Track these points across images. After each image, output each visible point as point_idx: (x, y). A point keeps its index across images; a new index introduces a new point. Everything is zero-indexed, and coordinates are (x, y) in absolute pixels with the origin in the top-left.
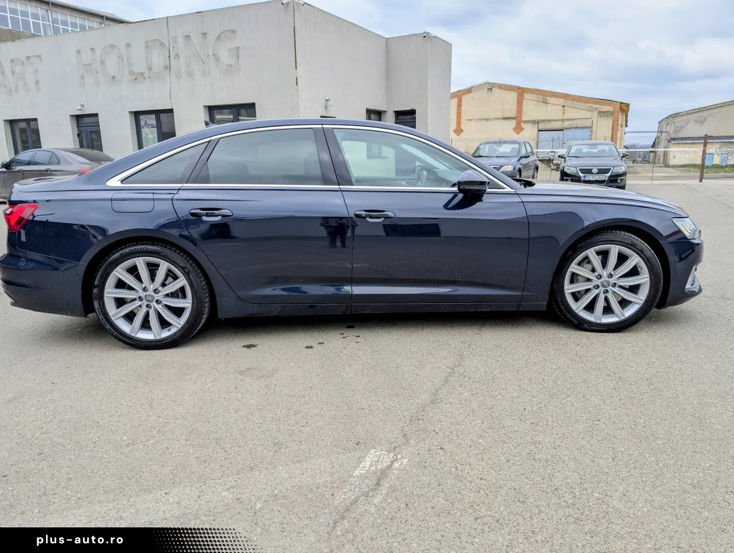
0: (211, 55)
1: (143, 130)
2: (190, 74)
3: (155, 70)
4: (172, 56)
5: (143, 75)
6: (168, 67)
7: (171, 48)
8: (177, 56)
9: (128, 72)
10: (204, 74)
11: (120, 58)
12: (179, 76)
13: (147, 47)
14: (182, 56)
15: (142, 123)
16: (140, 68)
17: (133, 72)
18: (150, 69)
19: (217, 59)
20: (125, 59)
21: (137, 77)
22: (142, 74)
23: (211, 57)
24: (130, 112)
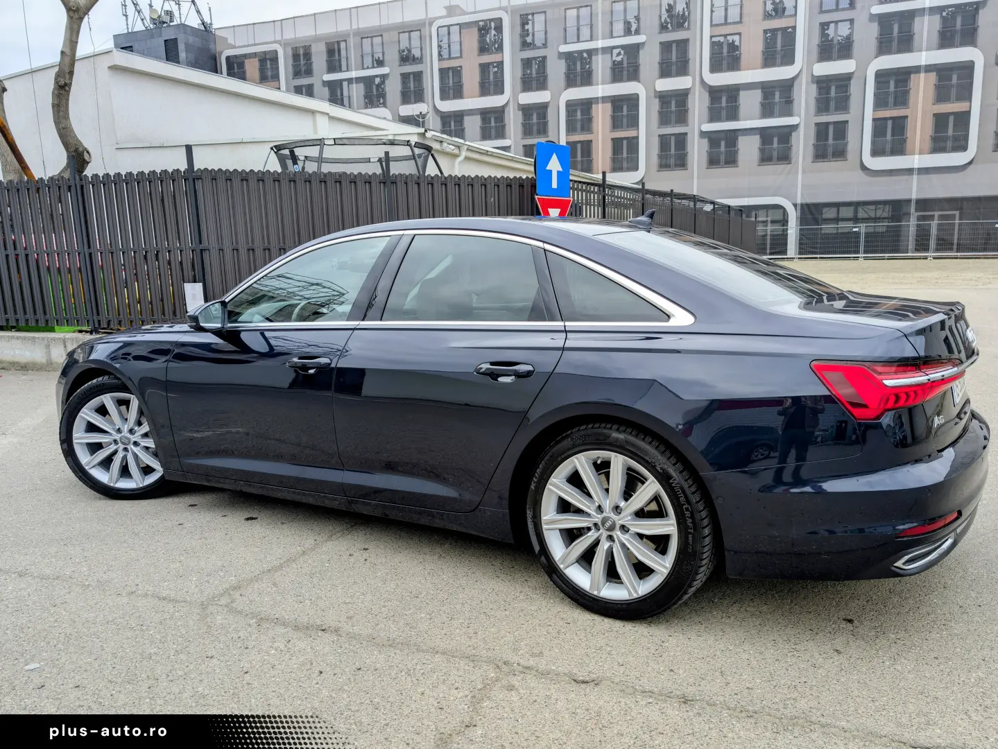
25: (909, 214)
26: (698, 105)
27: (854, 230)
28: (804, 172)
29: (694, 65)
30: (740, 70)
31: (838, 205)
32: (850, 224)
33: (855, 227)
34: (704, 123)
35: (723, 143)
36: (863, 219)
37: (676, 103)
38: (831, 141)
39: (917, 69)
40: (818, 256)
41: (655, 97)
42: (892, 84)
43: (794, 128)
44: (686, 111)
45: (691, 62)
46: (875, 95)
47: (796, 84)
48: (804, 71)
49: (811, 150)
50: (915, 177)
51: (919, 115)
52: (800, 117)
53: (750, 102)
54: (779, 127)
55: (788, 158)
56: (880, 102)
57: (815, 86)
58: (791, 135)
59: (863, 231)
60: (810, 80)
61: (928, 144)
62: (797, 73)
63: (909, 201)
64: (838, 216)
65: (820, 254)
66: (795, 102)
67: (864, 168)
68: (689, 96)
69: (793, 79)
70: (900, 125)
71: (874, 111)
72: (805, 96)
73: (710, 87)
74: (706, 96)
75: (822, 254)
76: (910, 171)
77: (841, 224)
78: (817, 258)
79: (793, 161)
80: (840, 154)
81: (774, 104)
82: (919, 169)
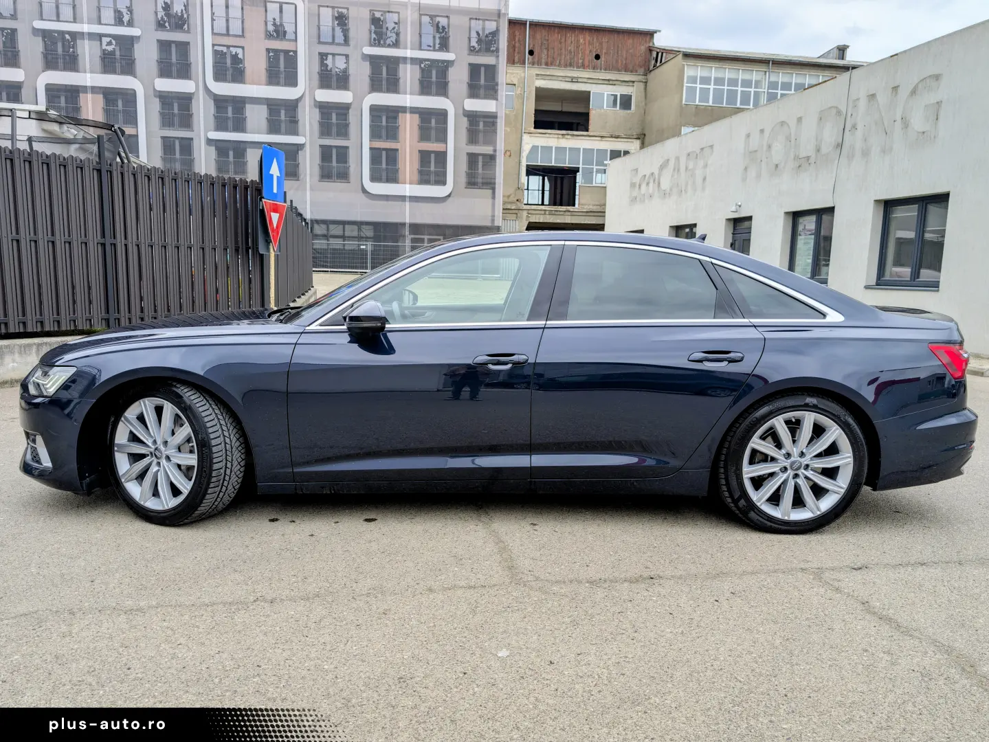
0: (898, 118)
1: (799, 238)
2: (866, 153)
3: (824, 150)
4: (848, 127)
5: (808, 160)
6: (840, 146)
7: (849, 115)
8: (854, 127)
9: (793, 157)
10: (884, 151)
11: (788, 139)
12: (851, 157)
13: (821, 119)
14: (860, 127)
15: (800, 228)
16: (807, 149)
17: (798, 156)
18: (818, 151)
19: (906, 124)
20: (793, 140)
21: (802, 163)
22: (808, 158)
23: (899, 124)
24: (787, 213)
25: (404, 236)
26: (203, 111)
27: (362, 247)
28: (312, 189)
29: (196, 68)
30: (244, 83)
31: (343, 223)
32: (340, 241)
33: (363, 245)
34: (211, 130)
35: (231, 153)
36: (349, 237)
37: (178, 106)
38: (334, 164)
39: (403, 109)
40: (329, 270)
41: (155, 96)
42: (384, 119)
43: (300, 147)
44: (191, 116)
45: (193, 66)
46: (370, 127)
47: (300, 105)
48: (307, 93)
49: (317, 170)
50: (407, 204)
51: (408, 150)
52: (305, 137)
53: (256, 116)
54: (285, 144)
55: (296, 175)
56: (375, 135)
57: (317, 110)
58: (298, 153)
59: (369, 248)
60: (313, 104)
61: (416, 177)
62: (300, 95)
63: (404, 224)
64: (344, 234)
65: (331, 268)
66: (300, 123)
67: (364, 191)
68: (193, 101)
69: (297, 101)
70: (392, 155)
71: (370, 141)
72: (308, 118)
73: (215, 95)
74: (211, 104)
75: (332, 268)
76: (402, 198)
77: (332, 241)
78: (328, 271)
79: (301, 177)
80: (344, 176)
81: (280, 121)
82: (410, 197)
